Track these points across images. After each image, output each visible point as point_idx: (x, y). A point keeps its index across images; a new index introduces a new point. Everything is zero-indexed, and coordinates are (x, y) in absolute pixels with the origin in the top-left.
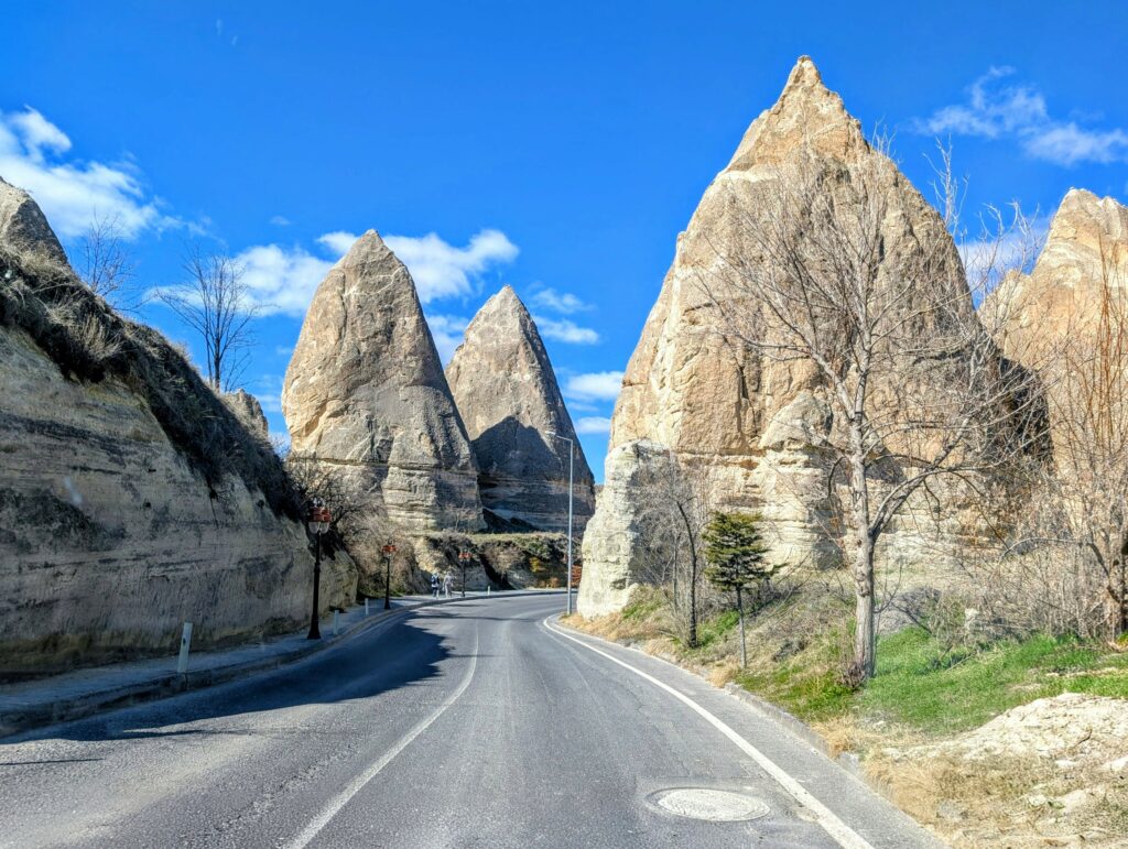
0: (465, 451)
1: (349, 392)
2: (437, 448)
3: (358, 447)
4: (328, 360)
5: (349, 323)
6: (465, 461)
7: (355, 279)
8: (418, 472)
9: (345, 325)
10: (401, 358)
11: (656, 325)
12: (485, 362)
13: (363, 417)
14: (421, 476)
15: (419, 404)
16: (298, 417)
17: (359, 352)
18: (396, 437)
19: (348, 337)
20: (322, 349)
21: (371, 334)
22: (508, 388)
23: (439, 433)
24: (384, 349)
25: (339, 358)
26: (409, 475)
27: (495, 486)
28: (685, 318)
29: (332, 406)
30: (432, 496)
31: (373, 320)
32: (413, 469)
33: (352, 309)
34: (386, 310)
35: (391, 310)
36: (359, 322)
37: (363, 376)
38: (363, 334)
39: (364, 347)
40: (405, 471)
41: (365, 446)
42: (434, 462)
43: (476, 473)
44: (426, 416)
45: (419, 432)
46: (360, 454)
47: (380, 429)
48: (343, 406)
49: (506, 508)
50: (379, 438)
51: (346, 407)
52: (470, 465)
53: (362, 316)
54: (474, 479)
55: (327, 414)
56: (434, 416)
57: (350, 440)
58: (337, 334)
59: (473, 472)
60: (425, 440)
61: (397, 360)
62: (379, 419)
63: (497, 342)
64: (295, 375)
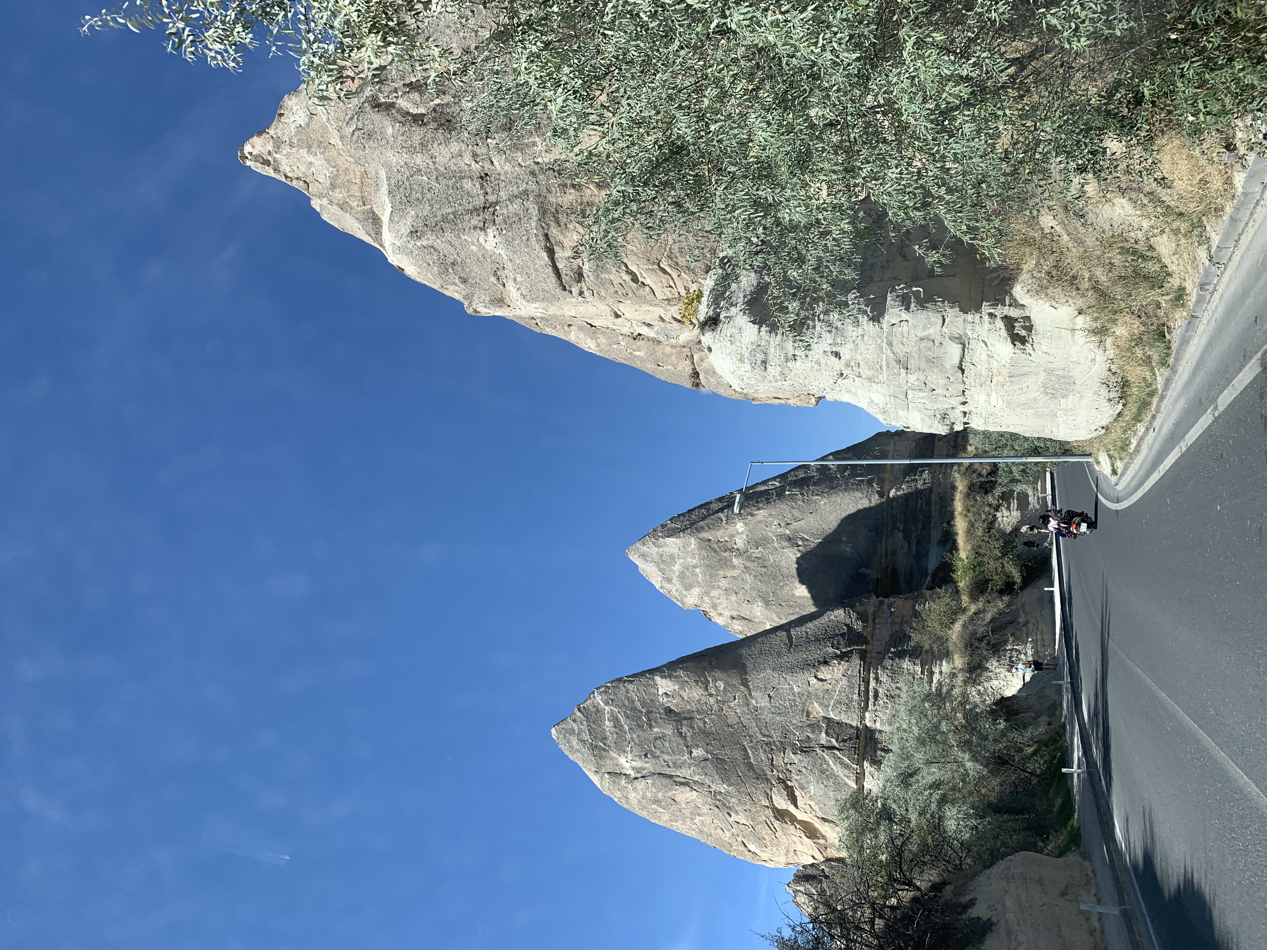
0: (838, 615)
1: (761, 777)
2: (837, 657)
3: (838, 770)
4: (718, 803)
5: (667, 771)
6: (854, 616)
7: (612, 759)
8: (872, 684)
9: (671, 777)
10: (712, 700)
11: (603, 340)
12: (723, 583)
13: (795, 758)
14: (877, 679)
15: (774, 678)
16: (799, 847)
17: (706, 760)
18: (822, 714)
19: (686, 773)
20: (705, 809)
21: (681, 742)
22: (757, 552)
23: (815, 653)
24: (701, 724)
25: (714, 787)
26: (876, 696)
27: (894, 571)
28: (575, 290)
29: (782, 803)
30: (906, 664)
31: (662, 737)
32: (867, 691)
33: (648, 766)
34: (649, 719)
35: (649, 712)
36: (666, 757)
37: (738, 755)
38: (681, 753)
39: (698, 752)
40: (871, 703)
41: (837, 758)
42: (856, 661)
43: (874, 599)
44: (792, 669)
45: (813, 681)
46: (846, 766)
47: (811, 736)
48: (781, 786)
49: (927, 555)
50: (823, 738)
51: (782, 782)
52: (860, 609)
53: (658, 753)
54: (881, 603)
55: (792, 809)
56: (790, 659)
57: (828, 778)
58: (682, 789)
59: (871, 603)
60: (825, 673)
61: (715, 707)
62: (797, 736)
63: (695, 567)
64: (741, 848)
